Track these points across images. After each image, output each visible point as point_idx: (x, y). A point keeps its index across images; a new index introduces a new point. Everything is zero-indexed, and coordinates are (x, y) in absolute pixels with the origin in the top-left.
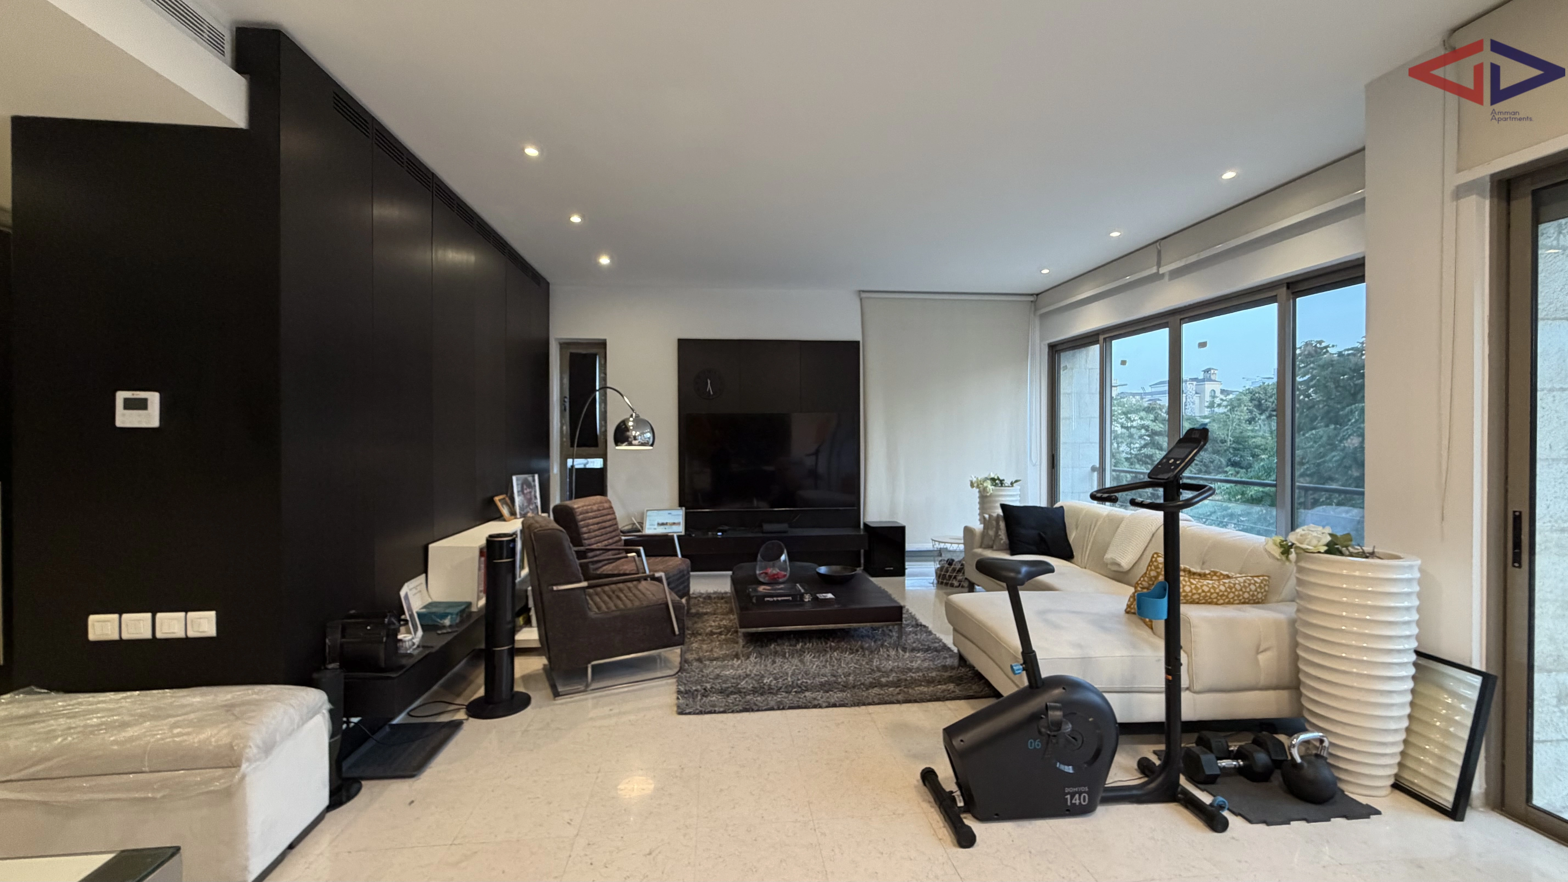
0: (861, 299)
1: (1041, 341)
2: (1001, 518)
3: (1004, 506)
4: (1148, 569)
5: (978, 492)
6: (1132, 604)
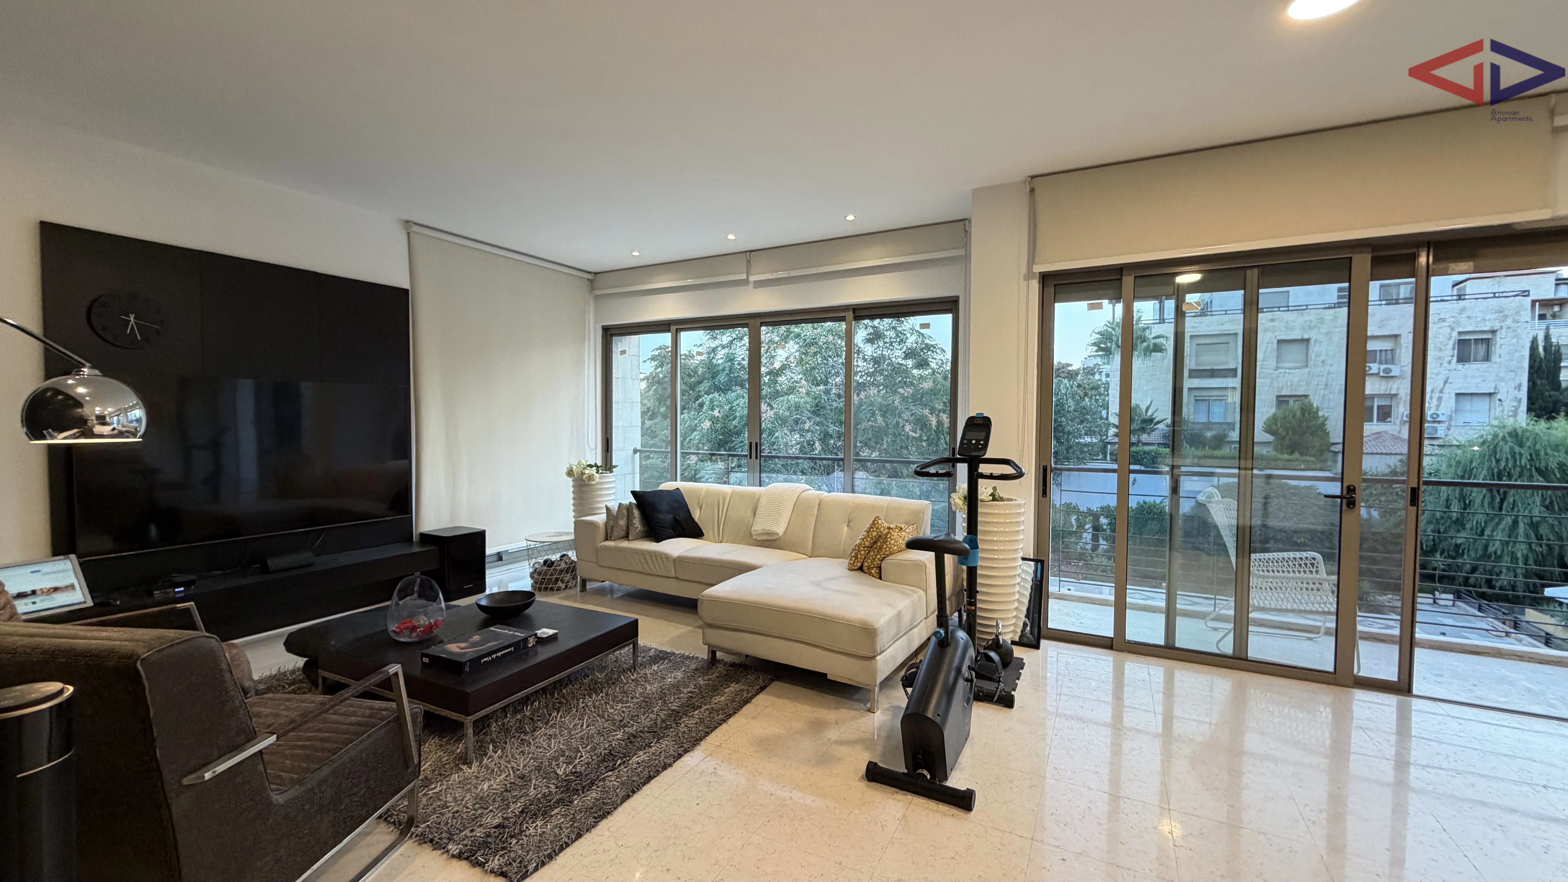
0: (409, 233)
1: (596, 322)
2: (634, 506)
3: (634, 493)
4: (869, 531)
5: (573, 481)
6: (854, 562)
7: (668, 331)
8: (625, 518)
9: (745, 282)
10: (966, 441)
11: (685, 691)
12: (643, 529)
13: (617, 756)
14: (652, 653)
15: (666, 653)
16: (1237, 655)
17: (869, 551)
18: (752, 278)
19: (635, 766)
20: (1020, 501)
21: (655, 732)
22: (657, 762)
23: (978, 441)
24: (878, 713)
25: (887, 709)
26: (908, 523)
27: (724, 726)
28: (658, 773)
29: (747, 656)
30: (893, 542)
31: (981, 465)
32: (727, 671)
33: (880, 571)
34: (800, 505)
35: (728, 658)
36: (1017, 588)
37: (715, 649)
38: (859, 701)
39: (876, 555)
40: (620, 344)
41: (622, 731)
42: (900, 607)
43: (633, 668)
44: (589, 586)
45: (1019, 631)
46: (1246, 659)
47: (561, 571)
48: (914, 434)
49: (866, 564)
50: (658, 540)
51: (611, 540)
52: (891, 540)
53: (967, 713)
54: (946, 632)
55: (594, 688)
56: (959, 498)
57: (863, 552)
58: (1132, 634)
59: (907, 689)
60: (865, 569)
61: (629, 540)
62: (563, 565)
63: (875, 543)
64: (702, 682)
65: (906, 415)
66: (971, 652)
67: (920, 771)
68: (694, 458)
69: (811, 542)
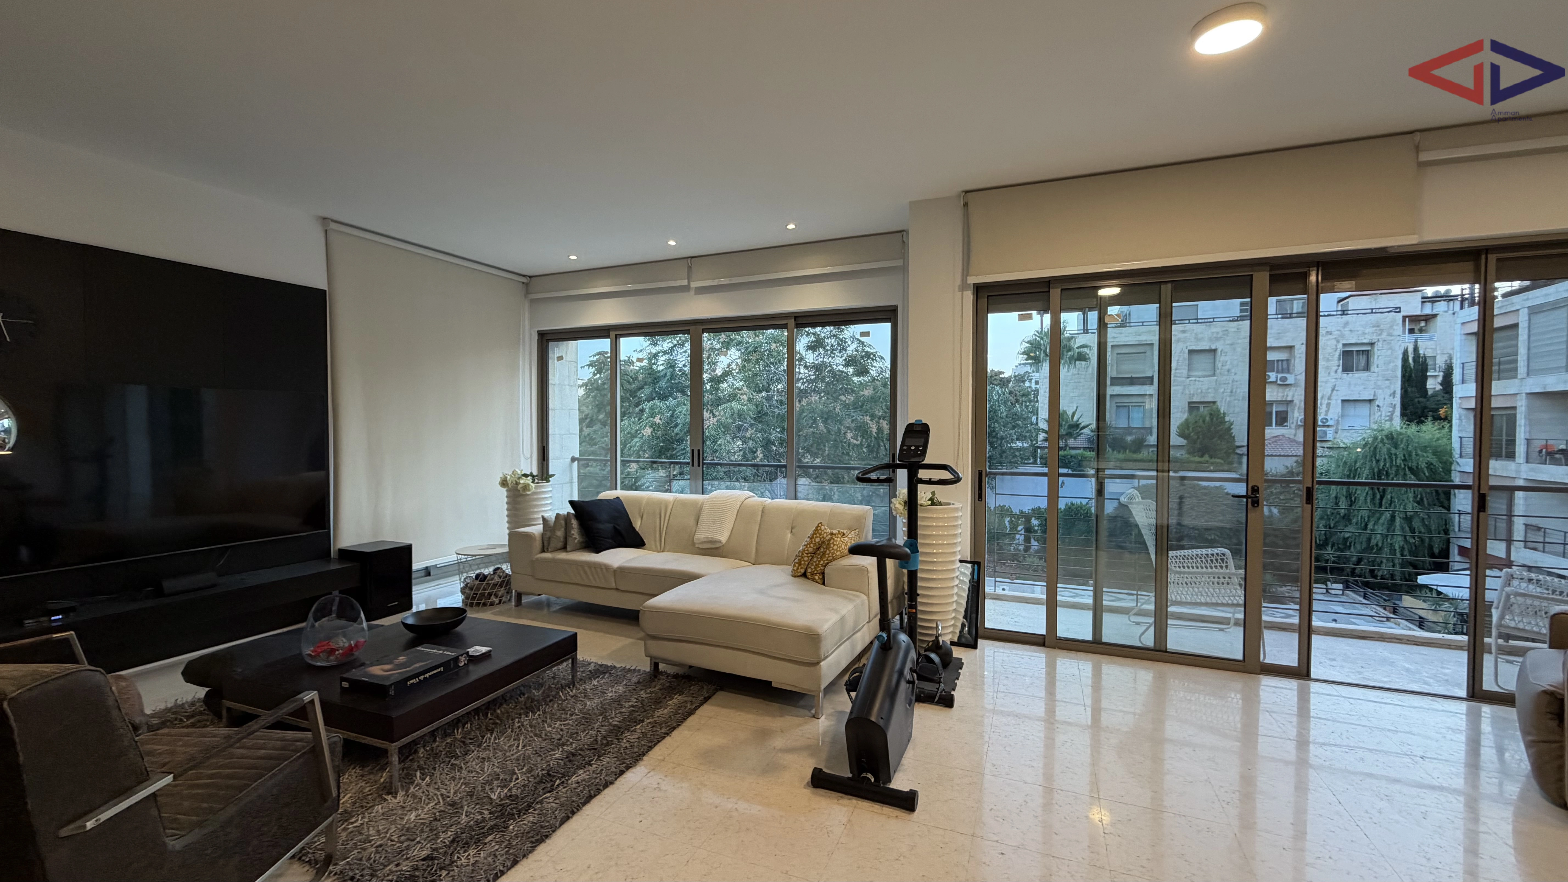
0: (326, 231)
1: (531, 327)
2: (572, 517)
3: (572, 503)
4: (813, 537)
5: (507, 491)
6: (798, 569)
7: (608, 336)
8: (563, 529)
9: (686, 289)
10: (905, 448)
11: (627, 705)
12: (581, 540)
13: (555, 776)
14: (591, 668)
15: (607, 666)
16: (1157, 648)
17: (813, 557)
18: (694, 285)
19: (574, 785)
20: (958, 505)
21: (595, 749)
22: (598, 780)
23: (917, 447)
24: (823, 718)
25: (831, 715)
26: (850, 529)
27: (668, 739)
28: (599, 791)
29: (691, 667)
30: (835, 547)
31: (920, 471)
32: (670, 682)
33: (824, 577)
34: (743, 513)
35: (671, 670)
36: (956, 590)
37: (657, 661)
38: (804, 707)
39: (819, 561)
40: (557, 350)
41: (561, 750)
42: (844, 612)
43: (572, 684)
44: (525, 599)
45: (958, 631)
46: (1166, 651)
47: (495, 585)
48: (855, 442)
49: (809, 570)
50: (598, 551)
51: (548, 552)
52: (834, 545)
53: (909, 714)
54: (889, 636)
55: (531, 707)
56: (900, 503)
57: (806, 559)
58: (1063, 631)
59: (851, 693)
60: (808, 574)
61: (567, 552)
62: (497, 579)
63: (818, 549)
64: (644, 696)
65: (848, 422)
66: (913, 655)
67: (864, 775)
68: (634, 466)
69: (754, 549)
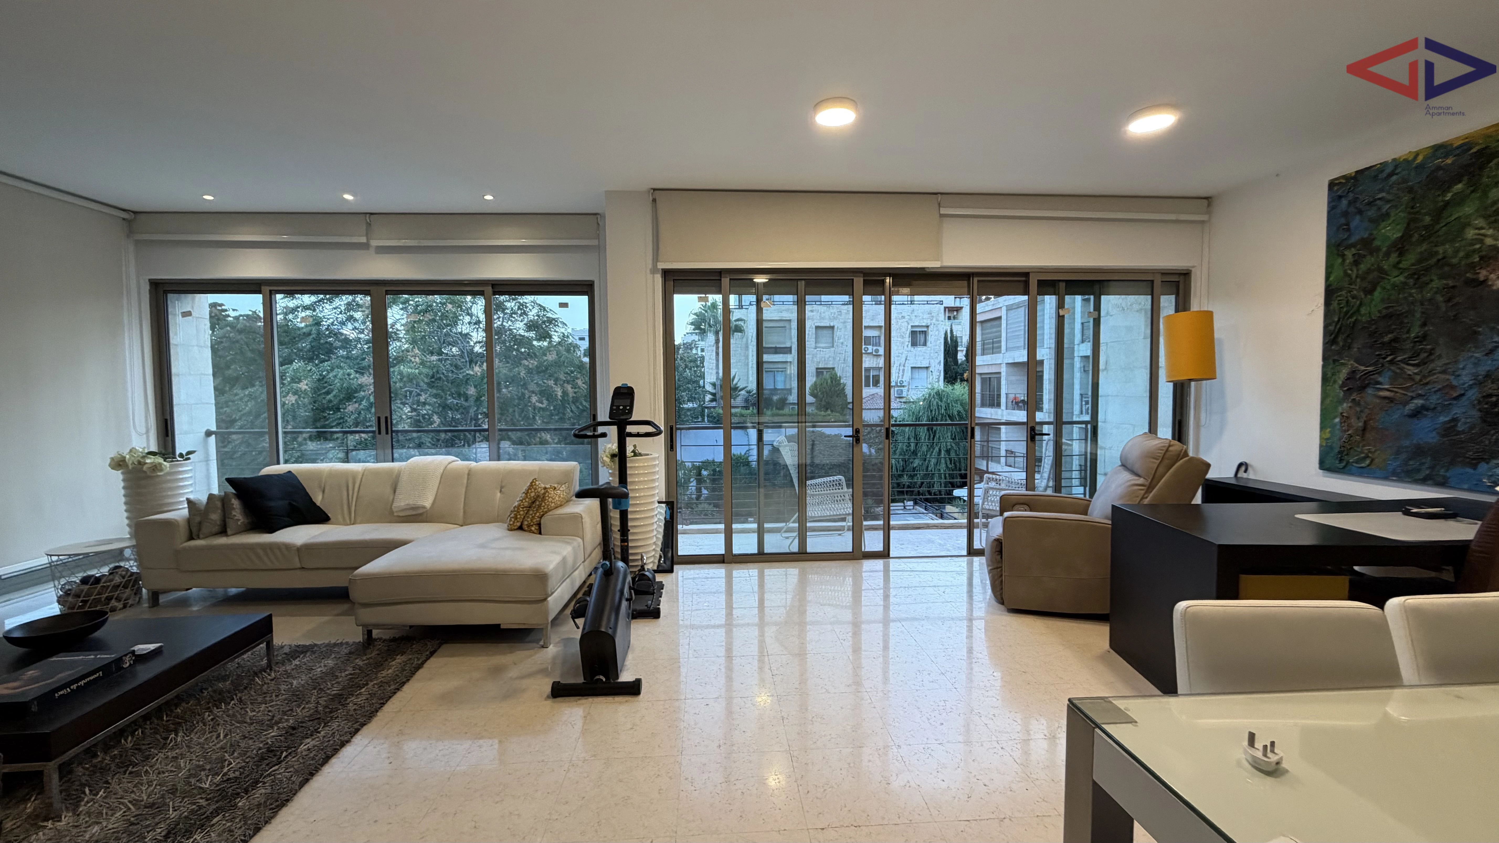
1: (139, 274)
2: (231, 496)
3: (228, 481)
4: (528, 492)
5: (122, 473)
6: (514, 522)
7: (258, 292)
8: (219, 511)
9: (365, 246)
10: (615, 408)
11: (343, 674)
12: (246, 521)
13: (278, 751)
14: (287, 650)
15: (308, 646)
16: (801, 551)
17: (528, 511)
18: (374, 243)
19: (304, 753)
20: (656, 455)
21: (319, 718)
22: (331, 742)
23: (625, 407)
24: (551, 647)
25: (559, 642)
26: (561, 483)
27: (399, 694)
28: (336, 751)
29: (411, 627)
30: (550, 500)
31: (628, 426)
32: (388, 646)
33: (540, 528)
34: (447, 478)
35: (388, 634)
36: (655, 526)
37: (370, 629)
38: (532, 640)
39: (535, 514)
40: (180, 304)
41: (276, 728)
42: (565, 553)
43: (269, 667)
44: (163, 599)
46: (806, 553)
48: (540, 405)
49: (526, 523)
50: (272, 530)
51: (199, 538)
52: (549, 497)
53: (628, 626)
54: (611, 564)
55: (220, 699)
56: (607, 456)
57: (522, 513)
58: (736, 550)
59: (576, 620)
60: (525, 527)
61: (227, 536)
62: (117, 579)
63: (533, 502)
64: (361, 663)
65: (532, 386)
66: (629, 579)
67: (597, 677)
69: (462, 511)
